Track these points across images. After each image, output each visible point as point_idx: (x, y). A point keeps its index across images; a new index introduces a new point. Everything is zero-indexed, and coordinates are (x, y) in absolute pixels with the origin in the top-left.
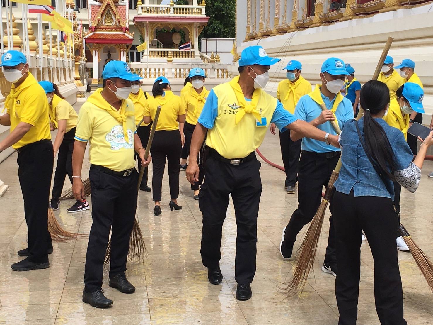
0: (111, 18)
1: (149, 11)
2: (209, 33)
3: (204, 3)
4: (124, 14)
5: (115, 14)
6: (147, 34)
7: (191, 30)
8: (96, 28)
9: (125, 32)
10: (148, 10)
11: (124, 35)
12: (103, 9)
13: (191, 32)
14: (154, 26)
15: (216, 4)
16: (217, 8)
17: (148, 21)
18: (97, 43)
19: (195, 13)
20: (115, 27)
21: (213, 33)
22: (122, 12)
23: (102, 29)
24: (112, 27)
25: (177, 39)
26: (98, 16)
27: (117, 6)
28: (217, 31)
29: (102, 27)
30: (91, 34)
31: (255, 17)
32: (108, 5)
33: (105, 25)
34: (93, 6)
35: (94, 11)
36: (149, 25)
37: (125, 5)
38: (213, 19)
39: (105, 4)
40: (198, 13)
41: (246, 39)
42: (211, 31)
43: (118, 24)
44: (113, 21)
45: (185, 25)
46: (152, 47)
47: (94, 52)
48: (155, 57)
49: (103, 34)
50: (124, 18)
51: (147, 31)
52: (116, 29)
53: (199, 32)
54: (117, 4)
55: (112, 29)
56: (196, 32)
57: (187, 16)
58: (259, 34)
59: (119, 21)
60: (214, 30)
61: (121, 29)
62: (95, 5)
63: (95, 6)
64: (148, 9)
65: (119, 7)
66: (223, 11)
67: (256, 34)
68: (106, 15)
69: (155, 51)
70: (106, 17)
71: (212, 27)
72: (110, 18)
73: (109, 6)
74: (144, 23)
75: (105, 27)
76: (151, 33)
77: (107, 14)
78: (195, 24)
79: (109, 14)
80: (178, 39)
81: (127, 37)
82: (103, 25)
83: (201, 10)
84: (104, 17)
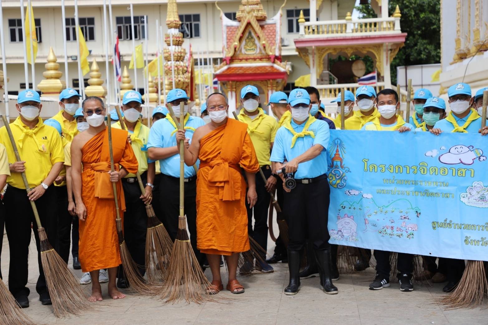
0: (254, 44)
1: (316, 30)
2: (412, 58)
3: (398, 13)
4: (273, 36)
5: (258, 37)
6: (314, 64)
7: (380, 55)
8: (232, 60)
9: (274, 62)
10: (313, 30)
11: (272, 67)
12: (242, 30)
13: (380, 58)
14: (324, 53)
15: (422, 16)
16: (424, 21)
17: (313, 45)
18: (233, 81)
19: (385, 29)
20: (259, 56)
21: (419, 58)
22: (271, 34)
23: (241, 60)
24: (255, 56)
25: (358, 69)
26: (234, 41)
27: (262, 27)
28: (424, 55)
29: (241, 57)
30: (226, 67)
31: (469, 23)
32: (249, 24)
33: (245, 54)
34: (229, 28)
35: (231, 35)
36: (315, 52)
37: (275, 24)
38: (418, 37)
39: (245, 24)
40: (389, 29)
41: (455, 60)
42: (415, 55)
43: (263, 52)
44: (256, 47)
45: (370, 48)
46: (322, 82)
47: (229, 94)
48: (326, 97)
49: (241, 68)
50: (273, 42)
51: (313, 61)
52: (261, 59)
53: (391, 57)
54: (263, 23)
55: (255, 59)
56: (387, 57)
57: (373, 34)
58: (473, 49)
59: (264, 47)
60: (419, 53)
61: (268, 58)
62: (232, 26)
63: (233, 28)
64: (314, 28)
65: (266, 26)
66: (434, 24)
67: (469, 50)
68: (246, 40)
69: (325, 89)
70: (246, 42)
71: (417, 49)
72: (251, 44)
73: (250, 26)
74: (308, 48)
75: (245, 57)
76: (320, 62)
77: (248, 38)
78: (384, 45)
79: (250, 37)
80: (361, 69)
81: (276, 69)
82: (242, 54)
83: (394, 25)
84: (244, 43)
